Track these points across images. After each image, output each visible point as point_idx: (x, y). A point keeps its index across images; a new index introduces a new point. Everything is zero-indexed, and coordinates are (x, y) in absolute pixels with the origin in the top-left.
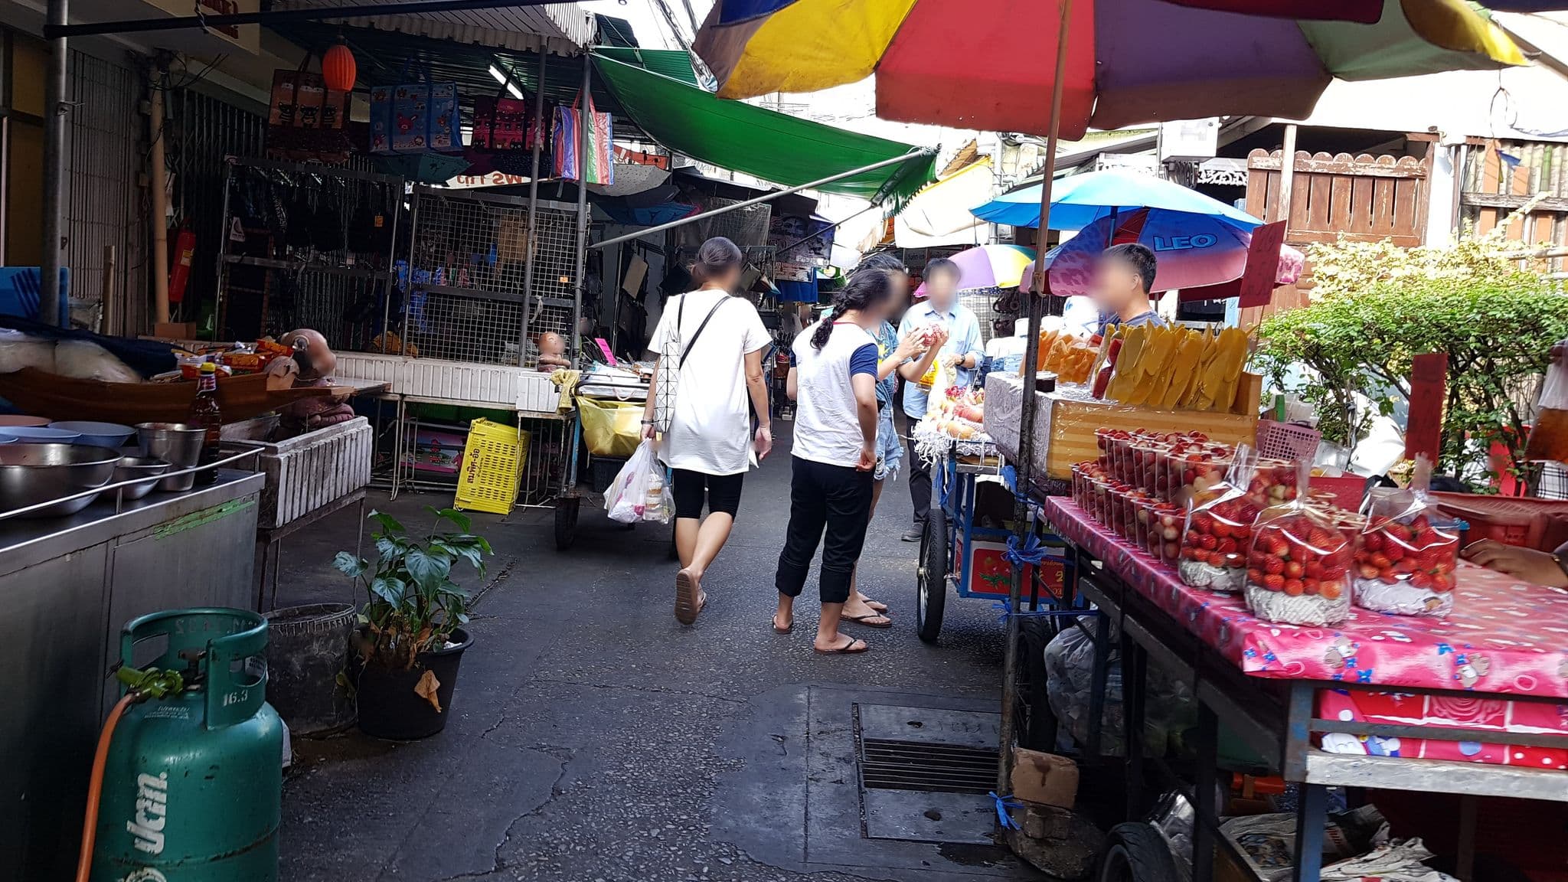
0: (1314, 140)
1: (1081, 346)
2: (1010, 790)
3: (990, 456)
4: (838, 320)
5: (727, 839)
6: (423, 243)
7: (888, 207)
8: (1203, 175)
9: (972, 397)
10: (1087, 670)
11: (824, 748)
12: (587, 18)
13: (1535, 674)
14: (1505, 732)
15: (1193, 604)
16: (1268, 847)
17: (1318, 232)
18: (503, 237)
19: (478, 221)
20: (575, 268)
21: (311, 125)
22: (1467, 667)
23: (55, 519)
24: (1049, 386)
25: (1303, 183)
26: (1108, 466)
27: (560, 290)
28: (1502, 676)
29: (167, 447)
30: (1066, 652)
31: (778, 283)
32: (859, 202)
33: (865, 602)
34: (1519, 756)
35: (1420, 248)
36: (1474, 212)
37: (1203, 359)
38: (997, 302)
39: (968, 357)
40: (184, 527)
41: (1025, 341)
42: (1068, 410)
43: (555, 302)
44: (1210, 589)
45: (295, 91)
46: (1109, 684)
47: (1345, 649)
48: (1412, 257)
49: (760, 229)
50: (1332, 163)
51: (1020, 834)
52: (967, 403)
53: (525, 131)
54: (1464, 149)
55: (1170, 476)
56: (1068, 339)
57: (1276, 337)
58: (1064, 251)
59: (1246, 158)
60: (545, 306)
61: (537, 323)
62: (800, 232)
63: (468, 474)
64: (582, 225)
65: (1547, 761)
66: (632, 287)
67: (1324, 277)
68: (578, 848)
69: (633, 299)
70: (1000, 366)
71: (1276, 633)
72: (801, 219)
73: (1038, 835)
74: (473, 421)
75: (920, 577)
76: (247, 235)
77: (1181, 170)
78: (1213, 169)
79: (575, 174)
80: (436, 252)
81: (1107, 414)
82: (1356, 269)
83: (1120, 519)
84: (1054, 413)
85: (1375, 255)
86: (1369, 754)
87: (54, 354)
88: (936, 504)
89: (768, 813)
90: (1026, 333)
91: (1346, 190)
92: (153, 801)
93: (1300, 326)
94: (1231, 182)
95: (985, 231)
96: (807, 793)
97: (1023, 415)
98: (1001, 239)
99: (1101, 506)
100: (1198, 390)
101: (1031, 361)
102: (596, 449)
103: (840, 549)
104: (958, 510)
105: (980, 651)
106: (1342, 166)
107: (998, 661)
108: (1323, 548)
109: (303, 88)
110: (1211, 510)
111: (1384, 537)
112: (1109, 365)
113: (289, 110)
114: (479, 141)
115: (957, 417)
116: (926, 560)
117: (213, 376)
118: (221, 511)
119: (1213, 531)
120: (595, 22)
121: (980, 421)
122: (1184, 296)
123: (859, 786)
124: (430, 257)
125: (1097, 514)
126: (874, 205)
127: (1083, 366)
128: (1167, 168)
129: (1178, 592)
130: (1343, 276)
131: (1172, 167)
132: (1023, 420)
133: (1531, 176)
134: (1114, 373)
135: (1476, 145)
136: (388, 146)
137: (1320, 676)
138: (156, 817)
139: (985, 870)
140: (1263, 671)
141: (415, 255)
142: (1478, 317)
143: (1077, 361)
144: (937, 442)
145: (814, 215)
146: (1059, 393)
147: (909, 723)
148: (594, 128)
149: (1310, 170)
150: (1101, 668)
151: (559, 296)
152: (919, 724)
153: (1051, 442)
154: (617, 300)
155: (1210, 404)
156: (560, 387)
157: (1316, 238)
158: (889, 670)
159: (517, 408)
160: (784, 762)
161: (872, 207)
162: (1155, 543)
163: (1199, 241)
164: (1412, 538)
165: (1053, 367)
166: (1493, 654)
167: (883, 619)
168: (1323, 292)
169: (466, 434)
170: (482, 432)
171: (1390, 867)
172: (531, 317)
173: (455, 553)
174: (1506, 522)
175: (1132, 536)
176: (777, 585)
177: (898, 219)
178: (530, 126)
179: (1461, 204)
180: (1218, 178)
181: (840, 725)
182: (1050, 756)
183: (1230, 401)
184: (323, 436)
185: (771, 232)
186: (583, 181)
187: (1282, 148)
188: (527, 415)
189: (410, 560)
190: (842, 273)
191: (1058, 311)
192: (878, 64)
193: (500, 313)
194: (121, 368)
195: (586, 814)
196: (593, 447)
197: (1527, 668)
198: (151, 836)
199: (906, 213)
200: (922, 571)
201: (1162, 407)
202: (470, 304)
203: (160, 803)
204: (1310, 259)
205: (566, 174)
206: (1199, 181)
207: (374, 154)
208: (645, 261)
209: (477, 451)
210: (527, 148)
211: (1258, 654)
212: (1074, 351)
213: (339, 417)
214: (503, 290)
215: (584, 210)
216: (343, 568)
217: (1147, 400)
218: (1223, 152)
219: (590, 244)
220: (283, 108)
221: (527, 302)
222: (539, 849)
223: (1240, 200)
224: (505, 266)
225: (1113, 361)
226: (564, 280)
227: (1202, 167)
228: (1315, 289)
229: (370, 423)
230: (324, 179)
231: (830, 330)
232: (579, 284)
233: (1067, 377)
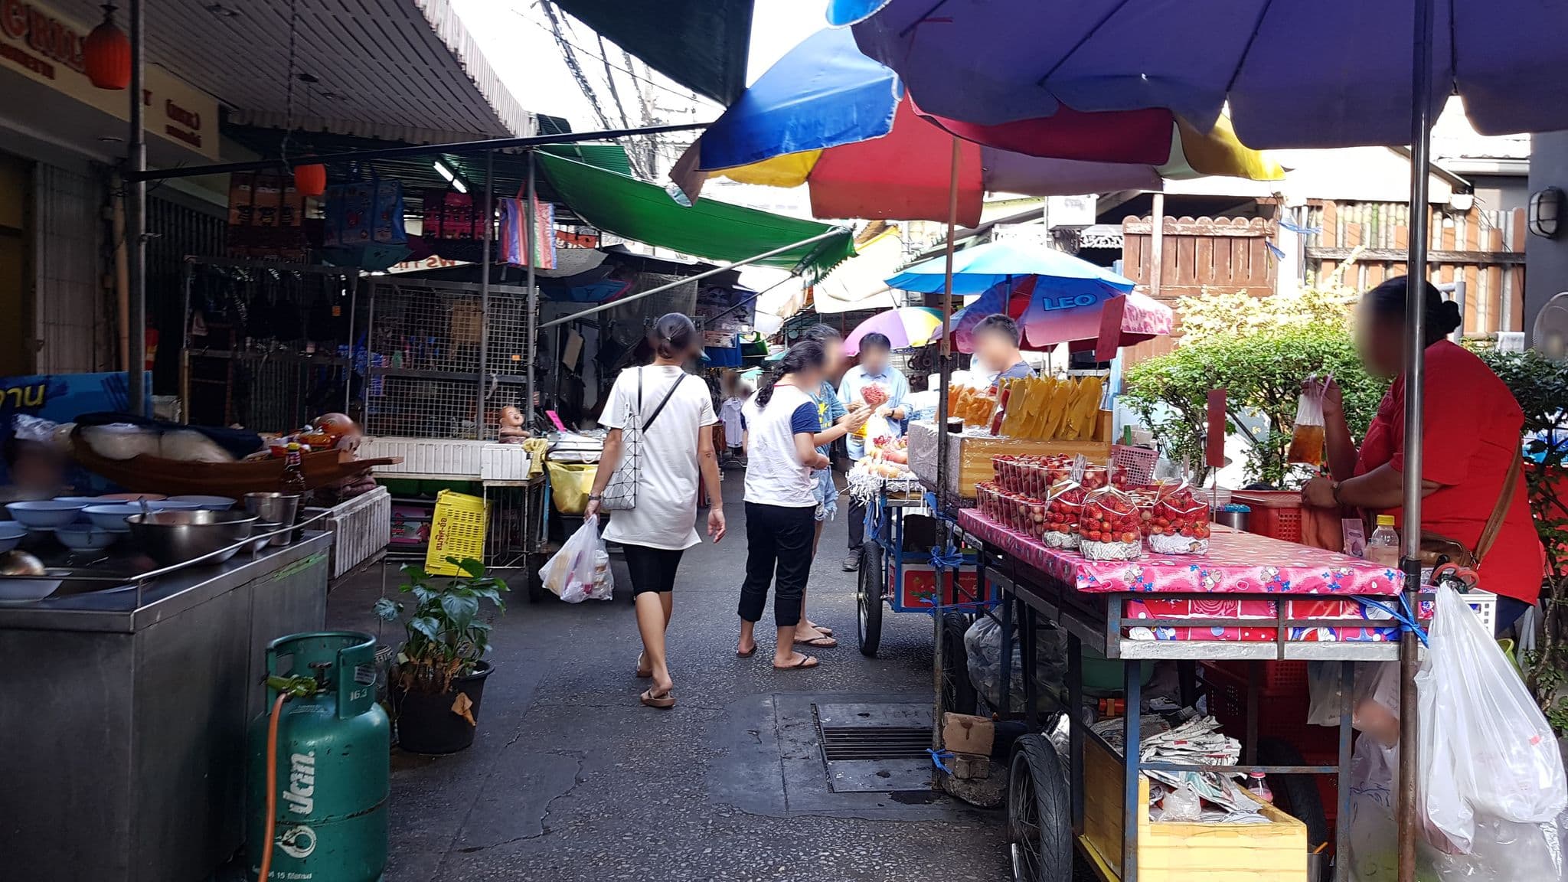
0: (1177, 206)
1: (982, 396)
2: (943, 746)
3: (914, 491)
4: (778, 383)
5: (724, 801)
6: (380, 329)
7: (808, 277)
8: (1085, 241)
9: (896, 444)
10: (997, 647)
11: (791, 736)
12: (531, 119)
13: (1248, 580)
14: (1238, 619)
15: (1051, 556)
16: (1119, 737)
17: (1186, 287)
18: (457, 320)
19: (432, 306)
20: (526, 346)
21: (269, 224)
22: (1208, 578)
23: (211, 567)
24: (957, 428)
25: (1170, 243)
26: (1000, 482)
27: (513, 368)
28: (1228, 583)
29: (271, 509)
30: (980, 635)
31: (708, 350)
32: (782, 273)
33: (814, 627)
34: (1247, 634)
35: (1271, 297)
36: (1315, 264)
37: (1070, 400)
38: (911, 360)
39: (897, 411)
40: (289, 573)
41: (938, 393)
42: (972, 445)
43: (509, 379)
44: (1061, 548)
45: (253, 192)
46: (1013, 657)
47: (1136, 571)
48: (1265, 304)
49: (688, 300)
50: (1194, 226)
51: (952, 777)
52: (893, 448)
53: (473, 223)
54: (1305, 210)
55: (1038, 481)
56: (972, 391)
57: (1141, 381)
58: (967, 314)
59: (1121, 223)
60: (499, 383)
61: (492, 399)
62: (725, 301)
63: (436, 542)
64: (532, 307)
65: (1263, 636)
66: (570, 360)
67: (1192, 326)
68: (606, 816)
69: (571, 372)
70: (916, 416)
71: (1095, 564)
72: (725, 289)
73: (966, 776)
74: (440, 493)
75: (859, 601)
76: (209, 329)
77: (1065, 237)
78: (1094, 234)
79: (521, 260)
80: (393, 337)
81: (1000, 446)
82: (1218, 318)
83: (1009, 516)
84: (962, 448)
85: (1234, 306)
86: (1158, 639)
87: (160, 442)
88: (867, 538)
89: (753, 782)
90: (939, 387)
91: (1208, 249)
92: (304, 774)
93: (1159, 371)
94: (1110, 245)
95: (898, 294)
96: (783, 767)
97: (940, 451)
98: (912, 303)
99: (996, 509)
100: (1068, 426)
101: (944, 411)
102: (565, 508)
103: (789, 579)
104: (890, 542)
105: (913, 660)
106: (1203, 228)
107: (929, 666)
108: (1123, 512)
109: (261, 190)
110: (1060, 496)
111: (1163, 506)
112: (1002, 410)
113: (247, 210)
114: (430, 232)
115: (885, 461)
116: (864, 586)
117: (298, 453)
118: (308, 562)
119: (1061, 510)
120: (537, 123)
121: (904, 463)
122: (1074, 347)
123: (823, 760)
124: (388, 342)
125: (994, 516)
126: (794, 275)
127: (985, 411)
128: (1054, 235)
129: (1042, 552)
130: (1207, 325)
131: (1058, 234)
132: (939, 456)
133: (1362, 232)
134: (1005, 416)
135: (1315, 206)
136: (337, 240)
137: (1122, 589)
138: (306, 786)
139: (926, 806)
140: (1089, 588)
141: (373, 340)
142: (1280, 359)
143: (979, 408)
144: (870, 483)
145: (737, 285)
146: (966, 432)
147: (859, 715)
148: (538, 218)
149: (1176, 233)
150: (1007, 645)
151: (512, 373)
152: (867, 715)
153: (961, 470)
154: (557, 374)
155: (1077, 434)
156: (531, 454)
157: (1184, 292)
158: (839, 678)
159: (483, 478)
160: (760, 748)
161: (793, 277)
162: (1030, 527)
163: (1082, 300)
164: (1182, 506)
165: (961, 414)
166: (1222, 569)
167: (830, 640)
168: (1192, 339)
169: (433, 506)
170: (448, 503)
171: (1193, 734)
172: (487, 393)
173: (479, 595)
174: (1278, 506)
175: (1016, 525)
176: (739, 613)
177: (816, 288)
178: (478, 218)
179: (1306, 257)
180: (1098, 242)
181: (804, 720)
182: (972, 717)
183: (1091, 433)
184: (360, 502)
185: (698, 302)
186: (531, 267)
187: (1151, 214)
188: (491, 484)
189: (445, 603)
190: (762, 338)
191: (966, 366)
192: (810, 174)
193: (457, 392)
194: (218, 451)
195: (607, 793)
196: (562, 506)
197: (1243, 576)
198: (303, 801)
199: (823, 283)
200: (861, 595)
201: (1041, 439)
202: (427, 385)
203: (309, 775)
204: (1179, 311)
205: (512, 260)
206: (1082, 246)
207: (327, 248)
208: (581, 336)
209: (444, 520)
210: (476, 238)
211: (1085, 577)
212: (976, 401)
213: (366, 487)
214: (458, 370)
215: (534, 292)
216: (382, 613)
217: (1031, 434)
218: (1101, 219)
219: (540, 324)
220: (240, 208)
221: (483, 380)
222: (575, 818)
223: (1118, 261)
224: (460, 348)
225: (1004, 406)
226: (516, 358)
227: (1084, 234)
228: (1184, 337)
229: (388, 491)
230: (282, 274)
231: (771, 392)
232: (531, 361)
233: (972, 422)
